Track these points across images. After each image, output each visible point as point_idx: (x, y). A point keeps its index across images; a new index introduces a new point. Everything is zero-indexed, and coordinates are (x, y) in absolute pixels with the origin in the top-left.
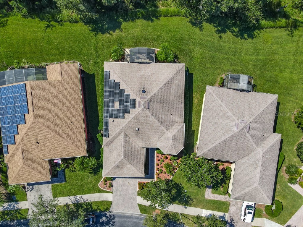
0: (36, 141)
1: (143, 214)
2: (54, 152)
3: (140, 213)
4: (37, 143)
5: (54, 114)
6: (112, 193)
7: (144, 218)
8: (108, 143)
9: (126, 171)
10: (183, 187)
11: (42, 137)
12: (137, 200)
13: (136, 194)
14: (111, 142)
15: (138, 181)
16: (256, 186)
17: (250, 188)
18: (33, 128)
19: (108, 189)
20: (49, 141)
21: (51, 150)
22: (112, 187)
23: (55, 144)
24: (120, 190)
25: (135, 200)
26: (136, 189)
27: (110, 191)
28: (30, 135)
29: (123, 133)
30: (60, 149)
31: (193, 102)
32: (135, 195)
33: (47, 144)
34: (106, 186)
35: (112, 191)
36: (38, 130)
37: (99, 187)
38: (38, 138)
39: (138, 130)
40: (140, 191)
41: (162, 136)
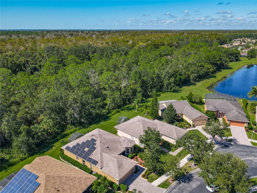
0: (56, 190)
1: (168, 188)
3: (166, 190)
4: (58, 191)
7: (171, 189)
8: (101, 165)
9: (126, 166)
11: (58, 184)
12: (154, 186)
13: (149, 183)
14: (102, 163)
15: (140, 177)
18: (48, 181)
20: (65, 184)
21: (72, 190)
23: (71, 183)
25: (153, 186)
26: (146, 181)
28: (48, 188)
30: (77, 185)
33: (66, 188)
36: (53, 181)
38: (56, 187)
39: (108, 147)
40: (148, 179)
41: (121, 143)
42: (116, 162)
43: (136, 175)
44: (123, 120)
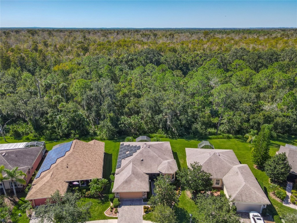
2: (76, 175)
4: (67, 167)
5: (85, 154)
6: (117, 218)
8: (119, 171)
9: (133, 186)
10: (186, 211)
11: (72, 163)
13: (142, 218)
14: (122, 170)
15: (143, 207)
16: (244, 184)
17: (241, 188)
19: (113, 215)
20: (76, 166)
22: (118, 213)
23: (80, 169)
24: (126, 215)
26: (142, 214)
27: (116, 217)
29: (132, 162)
31: (180, 163)
32: (140, 220)
33: (74, 169)
34: (111, 213)
35: (117, 217)
36: (72, 158)
37: (105, 215)
38: (69, 164)
39: (142, 160)
40: (146, 215)
41: (160, 164)
42: (128, 176)
43: (143, 202)
44: (203, 145)
